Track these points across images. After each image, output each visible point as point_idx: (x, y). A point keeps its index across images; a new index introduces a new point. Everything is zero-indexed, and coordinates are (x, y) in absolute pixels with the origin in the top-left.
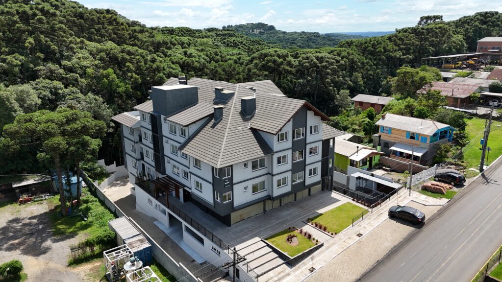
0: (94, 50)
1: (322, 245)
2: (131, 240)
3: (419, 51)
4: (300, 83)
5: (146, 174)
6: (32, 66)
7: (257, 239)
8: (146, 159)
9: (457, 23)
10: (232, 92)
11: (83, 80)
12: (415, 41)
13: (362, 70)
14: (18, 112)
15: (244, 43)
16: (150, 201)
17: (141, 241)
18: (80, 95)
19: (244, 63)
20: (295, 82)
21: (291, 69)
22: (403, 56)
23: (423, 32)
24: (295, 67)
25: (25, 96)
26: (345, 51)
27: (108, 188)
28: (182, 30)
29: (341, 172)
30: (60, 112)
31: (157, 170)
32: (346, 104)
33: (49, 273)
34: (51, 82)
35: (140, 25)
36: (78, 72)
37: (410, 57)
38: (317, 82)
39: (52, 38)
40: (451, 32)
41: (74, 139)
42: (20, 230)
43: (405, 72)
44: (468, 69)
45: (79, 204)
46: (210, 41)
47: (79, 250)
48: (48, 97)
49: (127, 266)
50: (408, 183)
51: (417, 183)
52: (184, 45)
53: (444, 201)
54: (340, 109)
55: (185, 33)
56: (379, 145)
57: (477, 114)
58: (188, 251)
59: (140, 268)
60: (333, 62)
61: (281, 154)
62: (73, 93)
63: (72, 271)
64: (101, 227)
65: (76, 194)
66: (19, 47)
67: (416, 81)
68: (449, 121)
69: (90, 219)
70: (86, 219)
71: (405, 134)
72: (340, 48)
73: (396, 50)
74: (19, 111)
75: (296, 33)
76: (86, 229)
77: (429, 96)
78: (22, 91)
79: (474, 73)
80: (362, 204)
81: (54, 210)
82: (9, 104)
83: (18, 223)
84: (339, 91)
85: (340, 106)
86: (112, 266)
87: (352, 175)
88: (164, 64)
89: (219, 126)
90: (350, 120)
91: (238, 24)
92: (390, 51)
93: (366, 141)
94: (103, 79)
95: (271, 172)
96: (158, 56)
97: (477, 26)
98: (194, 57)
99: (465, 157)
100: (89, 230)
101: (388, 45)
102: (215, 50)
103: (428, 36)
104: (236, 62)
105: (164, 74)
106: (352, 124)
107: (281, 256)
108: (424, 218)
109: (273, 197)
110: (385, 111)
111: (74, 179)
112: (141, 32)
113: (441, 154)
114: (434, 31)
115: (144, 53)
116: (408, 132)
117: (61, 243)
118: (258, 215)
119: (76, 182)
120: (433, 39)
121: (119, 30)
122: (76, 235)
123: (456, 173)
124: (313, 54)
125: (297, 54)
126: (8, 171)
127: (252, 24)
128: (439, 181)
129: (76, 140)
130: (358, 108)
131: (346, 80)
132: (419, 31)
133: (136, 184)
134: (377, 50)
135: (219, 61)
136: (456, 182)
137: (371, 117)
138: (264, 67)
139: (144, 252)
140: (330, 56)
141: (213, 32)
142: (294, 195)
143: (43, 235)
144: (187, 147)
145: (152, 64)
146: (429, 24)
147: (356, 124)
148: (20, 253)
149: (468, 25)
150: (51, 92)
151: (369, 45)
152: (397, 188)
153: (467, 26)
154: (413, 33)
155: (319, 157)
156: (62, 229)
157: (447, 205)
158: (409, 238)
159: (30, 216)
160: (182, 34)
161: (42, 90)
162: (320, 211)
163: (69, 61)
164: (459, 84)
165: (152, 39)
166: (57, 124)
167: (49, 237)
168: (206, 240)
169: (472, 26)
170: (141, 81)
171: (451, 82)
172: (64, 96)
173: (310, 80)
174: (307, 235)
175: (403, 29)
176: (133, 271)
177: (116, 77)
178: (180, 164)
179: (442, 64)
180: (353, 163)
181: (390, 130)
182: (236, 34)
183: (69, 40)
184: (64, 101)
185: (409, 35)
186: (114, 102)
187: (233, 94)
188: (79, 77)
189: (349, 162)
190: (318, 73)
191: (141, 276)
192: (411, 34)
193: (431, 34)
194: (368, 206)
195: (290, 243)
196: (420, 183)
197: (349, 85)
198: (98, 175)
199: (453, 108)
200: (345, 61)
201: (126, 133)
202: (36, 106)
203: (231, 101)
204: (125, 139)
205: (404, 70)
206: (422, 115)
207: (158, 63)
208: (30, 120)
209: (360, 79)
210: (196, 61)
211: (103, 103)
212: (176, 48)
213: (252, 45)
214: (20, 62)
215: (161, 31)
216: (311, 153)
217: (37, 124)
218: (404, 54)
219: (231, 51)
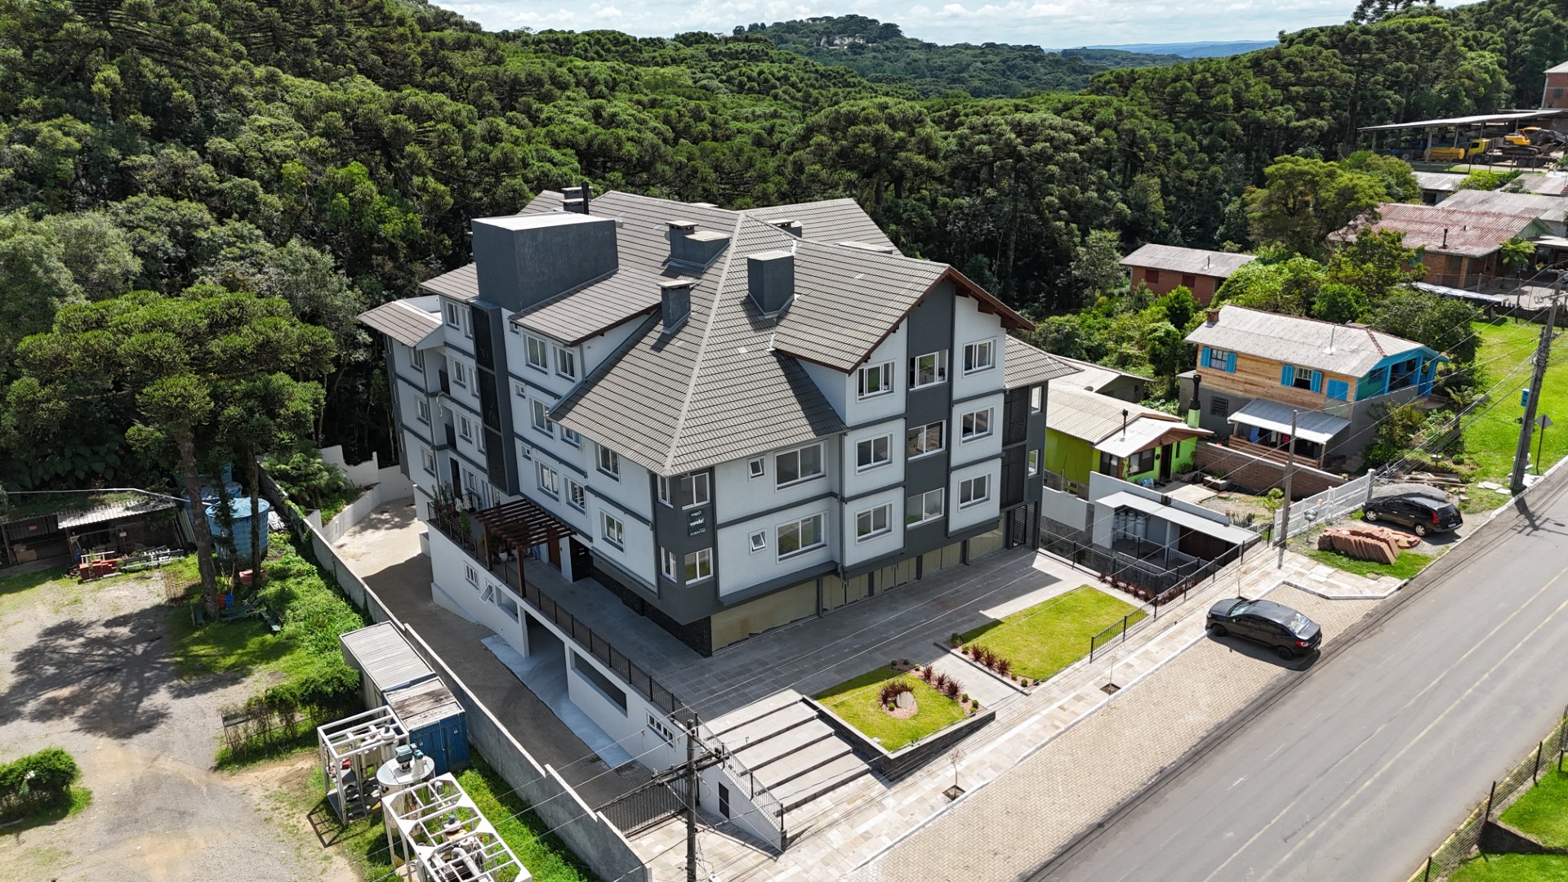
0: (309, 104)
1: (991, 717)
2: (404, 694)
3: (1353, 104)
4: (960, 207)
5: (464, 492)
6: (114, 153)
7: (791, 695)
8: (461, 444)
9: (1481, 12)
10: (724, 236)
11: (273, 199)
12: (1338, 73)
13: (1162, 167)
14: (70, 299)
15: (794, 79)
16: (471, 574)
17: (436, 697)
18: (264, 246)
19: (784, 144)
20: (945, 205)
21: (932, 164)
22: (1298, 120)
23: (1366, 44)
24: (945, 158)
25: (92, 247)
26: (1108, 104)
27: (355, 533)
28: (598, 42)
29: (1071, 492)
30: (194, 298)
31: (492, 480)
32: (1108, 276)
33: (158, 788)
34: (172, 205)
35: (460, 24)
36: (258, 172)
37: (1319, 122)
38: (1015, 206)
39: (180, 67)
40: (1459, 42)
41: (239, 383)
42: (78, 660)
43: (1292, 172)
44: (1509, 163)
45: (257, 581)
46: (684, 75)
47: (248, 720)
48: (165, 253)
49: (387, 773)
50: (1278, 528)
51: (1305, 528)
52: (597, 88)
53: (1387, 585)
54: (1087, 292)
55: (608, 51)
56: (1196, 405)
57: (1520, 308)
58: (581, 731)
59: (426, 779)
60: (1069, 142)
61: (870, 435)
62: (241, 237)
63: (225, 783)
64: (321, 652)
65: (250, 550)
66: (78, 96)
67: (1325, 201)
68: (1424, 330)
69: (289, 628)
70: (276, 628)
71: (1278, 373)
72: (1093, 97)
73: (1274, 103)
74: (75, 293)
75: (967, 46)
76: (277, 658)
77: (1365, 250)
78: (83, 233)
79: (1521, 177)
80: (1127, 591)
81: (183, 598)
82: (40, 273)
83: (72, 637)
84: (1085, 233)
85: (1087, 283)
86: (344, 773)
87: (1101, 501)
88: (527, 148)
89: (676, 343)
90: (1114, 325)
91: (784, 21)
92: (1253, 105)
93: (1159, 393)
94: (333, 197)
95: (837, 491)
96: (510, 122)
97: (1547, 21)
98: (624, 125)
99: (1468, 446)
100: (284, 661)
101: (1248, 86)
102: (692, 104)
103: (1384, 56)
104: (758, 142)
105: (526, 181)
106: (1120, 340)
107: (861, 748)
108: (1317, 637)
109: (843, 567)
110: (1222, 298)
111: (242, 506)
112: (463, 45)
113: (1391, 435)
114: (1401, 38)
115: (464, 113)
116: (1287, 367)
117: (200, 700)
118: (800, 624)
119: (249, 513)
120: (1399, 64)
121: (392, 42)
122: (245, 676)
123: (1431, 498)
124: (1004, 114)
125: (956, 114)
126: (47, 478)
127: (828, 19)
128: (1378, 522)
129: (243, 386)
130: (1142, 289)
131: (1109, 200)
132: (1354, 40)
133: (431, 521)
134: (1214, 102)
135: (705, 138)
136: (1429, 526)
137: (1180, 316)
138: (846, 158)
139: (444, 730)
140: (1057, 121)
141: (699, 46)
142: (913, 561)
143: (147, 675)
144: (577, 408)
145: (489, 148)
146: (1388, 17)
147: (1131, 339)
148: (76, 726)
149: (1518, 19)
150: (173, 235)
151: (1188, 84)
152: (1239, 542)
153: (1512, 22)
154: (1334, 47)
155: (993, 443)
156: (204, 656)
157: (1394, 600)
158: (1267, 701)
159: (111, 617)
160: (597, 53)
161: (146, 229)
162: (992, 613)
163: (229, 140)
164: (1469, 213)
165: (495, 67)
166: (179, 335)
167: (164, 682)
168: (633, 697)
169: (1529, 20)
170: (452, 201)
171: (1444, 204)
172: (214, 250)
173: (992, 201)
174: (946, 685)
175: (1302, 34)
176: (406, 786)
177: (374, 188)
178: (561, 461)
179: (1425, 146)
180: (1108, 465)
181: (1231, 359)
182: (772, 53)
183: (230, 72)
184: (213, 264)
185: (1320, 53)
186: (370, 269)
187: (724, 244)
188: (261, 190)
189: (1096, 461)
190: (1021, 175)
191: (428, 802)
192: (1327, 48)
193: (1392, 49)
194: (1146, 599)
195: (892, 709)
196: (1318, 528)
197: (1120, 213)
198: (323, 495)
199: (1442, 290)
200: (1106, 139)
201: (402, 364)
202: (127, 280)
203: (717, 265)
204: (400, 382)
205: (1289, 166)
206: (1338, 313)
207: (506, 146)
208: (100, 324)
209: (1155, 196)
210: (629, 139)
211: (336, 269)
212: (568, 98)
213: (821, 87)
214: (79, 141)
215: (533, 42)
216: (967, 430)
217: (120, 336)
218: (1302, 115)
219: (749, 105)
